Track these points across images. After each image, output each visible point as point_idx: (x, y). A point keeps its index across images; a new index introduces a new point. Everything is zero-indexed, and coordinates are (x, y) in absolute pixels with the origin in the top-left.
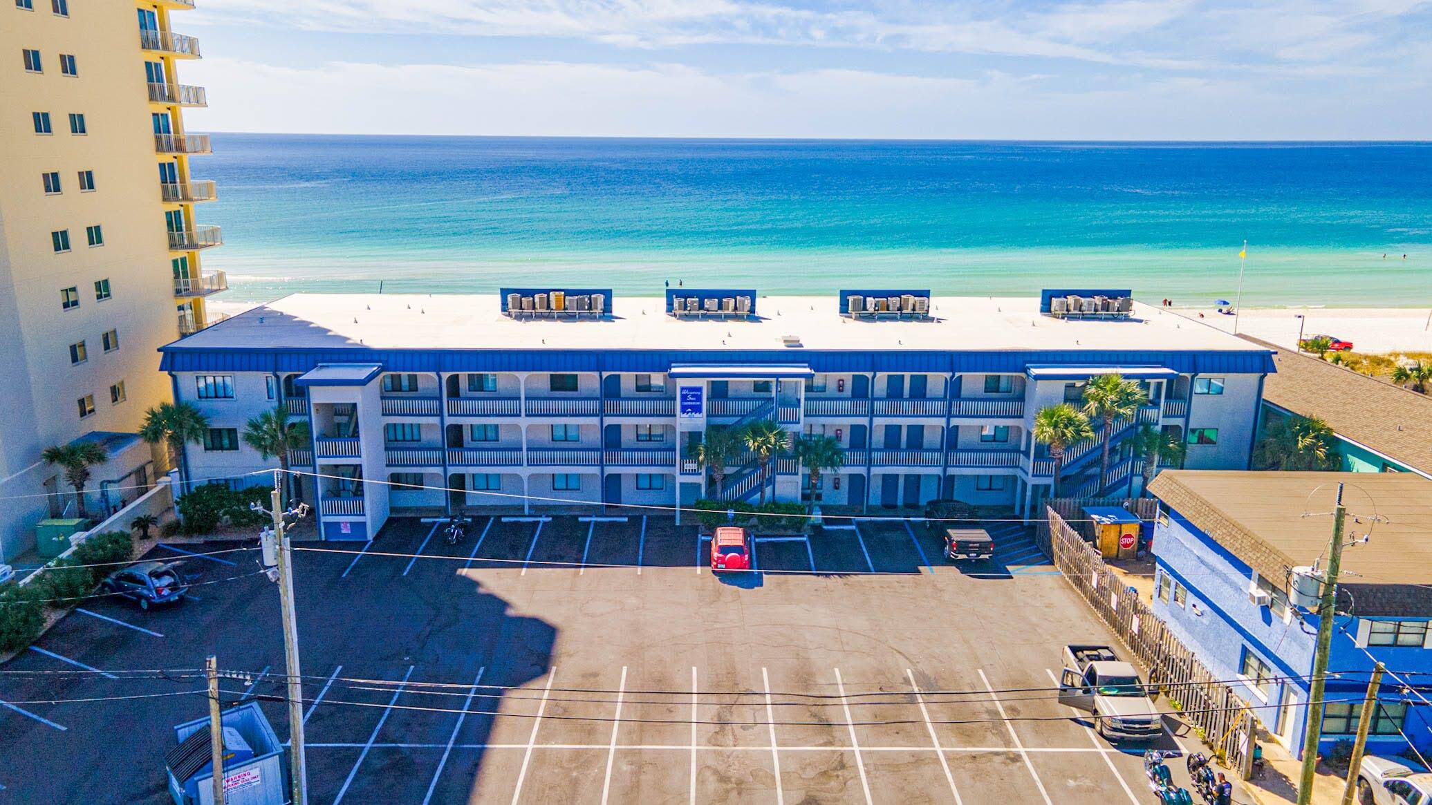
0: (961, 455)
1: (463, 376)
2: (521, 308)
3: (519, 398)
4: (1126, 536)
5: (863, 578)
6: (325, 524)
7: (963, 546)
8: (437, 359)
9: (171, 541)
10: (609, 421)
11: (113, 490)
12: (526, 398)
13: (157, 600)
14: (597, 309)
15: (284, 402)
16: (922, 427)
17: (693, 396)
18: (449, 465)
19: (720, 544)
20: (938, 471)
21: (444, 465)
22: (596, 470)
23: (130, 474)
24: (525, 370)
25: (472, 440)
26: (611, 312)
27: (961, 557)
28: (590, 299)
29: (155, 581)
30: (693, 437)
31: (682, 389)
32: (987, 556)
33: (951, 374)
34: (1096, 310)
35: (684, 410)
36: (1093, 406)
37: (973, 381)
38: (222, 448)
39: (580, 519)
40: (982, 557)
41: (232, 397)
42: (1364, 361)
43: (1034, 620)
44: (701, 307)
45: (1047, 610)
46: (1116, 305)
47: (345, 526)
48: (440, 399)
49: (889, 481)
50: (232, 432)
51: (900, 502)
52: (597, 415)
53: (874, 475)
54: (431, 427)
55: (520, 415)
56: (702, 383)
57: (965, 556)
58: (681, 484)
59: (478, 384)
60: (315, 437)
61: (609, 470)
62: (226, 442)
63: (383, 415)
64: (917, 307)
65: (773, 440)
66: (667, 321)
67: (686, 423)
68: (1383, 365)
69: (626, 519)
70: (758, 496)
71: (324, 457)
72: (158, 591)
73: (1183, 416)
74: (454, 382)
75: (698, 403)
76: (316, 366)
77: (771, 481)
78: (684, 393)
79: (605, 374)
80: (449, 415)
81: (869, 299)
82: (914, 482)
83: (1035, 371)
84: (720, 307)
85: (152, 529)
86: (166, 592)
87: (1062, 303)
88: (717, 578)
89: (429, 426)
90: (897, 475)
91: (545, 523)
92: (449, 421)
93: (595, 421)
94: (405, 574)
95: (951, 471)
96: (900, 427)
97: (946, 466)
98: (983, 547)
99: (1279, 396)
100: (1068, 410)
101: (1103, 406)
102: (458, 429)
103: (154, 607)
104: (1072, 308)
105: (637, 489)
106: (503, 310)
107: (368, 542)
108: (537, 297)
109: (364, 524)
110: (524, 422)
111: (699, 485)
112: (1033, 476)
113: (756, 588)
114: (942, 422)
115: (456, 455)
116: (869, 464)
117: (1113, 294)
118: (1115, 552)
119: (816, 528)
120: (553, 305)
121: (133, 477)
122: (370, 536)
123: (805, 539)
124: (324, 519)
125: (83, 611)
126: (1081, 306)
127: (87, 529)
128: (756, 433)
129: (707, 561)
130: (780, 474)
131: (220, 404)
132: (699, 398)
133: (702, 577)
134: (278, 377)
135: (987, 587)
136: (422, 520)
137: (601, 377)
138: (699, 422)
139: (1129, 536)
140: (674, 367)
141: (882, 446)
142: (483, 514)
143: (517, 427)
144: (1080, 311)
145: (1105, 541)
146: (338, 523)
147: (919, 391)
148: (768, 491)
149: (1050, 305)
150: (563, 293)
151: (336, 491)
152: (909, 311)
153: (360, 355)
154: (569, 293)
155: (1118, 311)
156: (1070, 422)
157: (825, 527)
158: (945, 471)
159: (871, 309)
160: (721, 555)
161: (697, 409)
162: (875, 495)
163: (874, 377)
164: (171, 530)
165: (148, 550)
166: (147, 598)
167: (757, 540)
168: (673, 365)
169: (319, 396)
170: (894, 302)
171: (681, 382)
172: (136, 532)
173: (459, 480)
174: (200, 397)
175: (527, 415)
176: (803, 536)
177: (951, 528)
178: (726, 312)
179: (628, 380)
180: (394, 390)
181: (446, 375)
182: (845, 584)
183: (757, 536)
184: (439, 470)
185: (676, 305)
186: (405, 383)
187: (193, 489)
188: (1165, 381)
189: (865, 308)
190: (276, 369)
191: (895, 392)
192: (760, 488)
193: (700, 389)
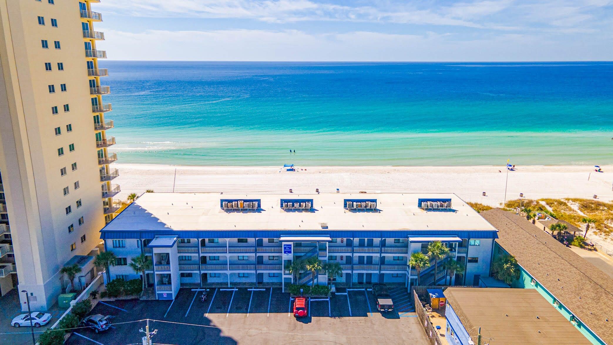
0: (386, 267)
1: (207, 240)
2: (228, 207)
3: (226, 247)
4: (441, 302)
5: (347, 318)
6: (158, 294)
7: (383, 306)
8: (197, 234)
9: (104, 300)
10: (258, 255)
11: (83, 280)
12: (229, 247)
13: (101, 330)
14: (255, 207)
15: (143, 248)
16: (372, 256)
17: (288, 248)
18: (202, 270)
19: (296, 307)
20: (377, 272)
21: (200, 270)
22: (254, 272)
23: (88, 273)
24: (229, 238)
25: (210, 260)
26: (260, 207)
27: (382, 310)
28: (253, 204)
29: (100, 323)
30: (289, 261)
31: (284, 245)
32: (391, 310)
33: (381, 239)
34: (438, 207)
35: (285, 252)
36: (430, 253)
37: (390, 241)
38: (121, 265)
39: (248, 290)
40: (389, 310)
41: (125, 247)
42: (555, 203)
43: (404, 338)
44: (293, 205)
45: (410, 334)
46: (446, 205)
47: (165, 294)
48: (198, 247)
49: (360, 275)
50: (125, 259)
51: (365, 281)
52: (254, 253)
53: (354, 274)
54: (195, 256)
55: (227, 253)
56: (291, 243)
57: (383, 310)
58: (285, 278)
59: (211, 241)
60: (154, 264)
61: (258, 272)
62: (123, 263)
63: (178, 253)
64: (372, 206)
65: (316, 266)
66: (281, 212)
67: (286, 257)
68: (562, 205)
69: (265, 290)
70: (312, 282)
71: (157, 271)
72: (102, 326)
73: (466, 253)
74: (203, 242)
75: (290, 250)
76: (154, 237)
77: (317, 277)
78: (285, 246)
79: (257, 239)
80: (202, 253)
81: (355, 203)
82: (369, 275)
83: (411, 239)
84: (300, 206)
85: (97, 296)
86: (104, 327)
87: (425, 204)
88: (295, 318)
89: (194, 256)
90: (363, 273)
91: (236, 291)
92: (201, 255)
93: (254, 254)
94: (186, 316)
95: (382, 272)
96: (364, 256)
97: (380, 270)
98: (389, 307)
99: (503, 242)
100: (421, 256)
101: (434, 254)
102: (204, 258)
103: (100, 332)
104: (429, 206)
105: (269, 276)
106: (221, 207)
107: (172, 301)
108: (233, 203)
109: (171, 294)
110: (228, 255)
111: (291, 279)
112: (411, 275)
113: (309, 323)
114: (378, 255)
115: (204, 266)
116: (352, 269)
117: (444, 201)
118: (437, 307)
119: (333, 293)
120: (239, 206)
121: (90, 273)
122: (174, 298)
123: (328, 299)
124: (157, 292)
125: (76, 333)
126: (432, 205)
127: (75, 299)
128: (310, 263)
129: (292, 311)
130: (319, 274)
131: (121, 249)
132: (290, 248)
133: (290, 318)
134: (141, 241)
135: (391, 322)
136: (192, 290)
137: (255, 240)
138: (290, 256)
139: (443, 302)
140: (282, 237)
141: (358, 263)
142: (213, 287)
143: (226, 257)
144: (432, 207)
145: (434, 304)
146: (163, 294)
147: (371, 244)
148: (315, 280)
149: (421, 204)
150: (243, 201)
151: (161, 283)
152: (369, 208)
153: (169, 233)
154: (245, 201)
155: (446, 207)
156: (422, 260)
157: (336, 294)
158: (380, 272)
159: (355, 207)
160: (296, 311)
161: (290, 252)
162: (355, 280)
163: (353, 239)
164: (103, 295)
165: (96, 304)
166: (98, 330)
167: (311, 300)
168: (281, 235)
169: (156, 251)
170: (364, 204)
171: (284, 243)
172: (91, 298)
173: (205, 276)
174: (114, 247)
175: (229, 253)
176: (327, 298)
177: (380, 298)
178: (302, 208)
179: (265, 240)
180: (182, 243)
181: (200, 240)
182: (341, 321)
183: (311, 298)
184: (198, 272)
185: (284, 206)
186: (186, 241)
187: (111, 281)
188: (458, 243)
189: (353, 206)
190: (140, 238)
191: (361, 244)
192: (313, 280)
193: (291, 245)
